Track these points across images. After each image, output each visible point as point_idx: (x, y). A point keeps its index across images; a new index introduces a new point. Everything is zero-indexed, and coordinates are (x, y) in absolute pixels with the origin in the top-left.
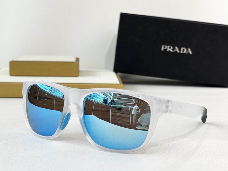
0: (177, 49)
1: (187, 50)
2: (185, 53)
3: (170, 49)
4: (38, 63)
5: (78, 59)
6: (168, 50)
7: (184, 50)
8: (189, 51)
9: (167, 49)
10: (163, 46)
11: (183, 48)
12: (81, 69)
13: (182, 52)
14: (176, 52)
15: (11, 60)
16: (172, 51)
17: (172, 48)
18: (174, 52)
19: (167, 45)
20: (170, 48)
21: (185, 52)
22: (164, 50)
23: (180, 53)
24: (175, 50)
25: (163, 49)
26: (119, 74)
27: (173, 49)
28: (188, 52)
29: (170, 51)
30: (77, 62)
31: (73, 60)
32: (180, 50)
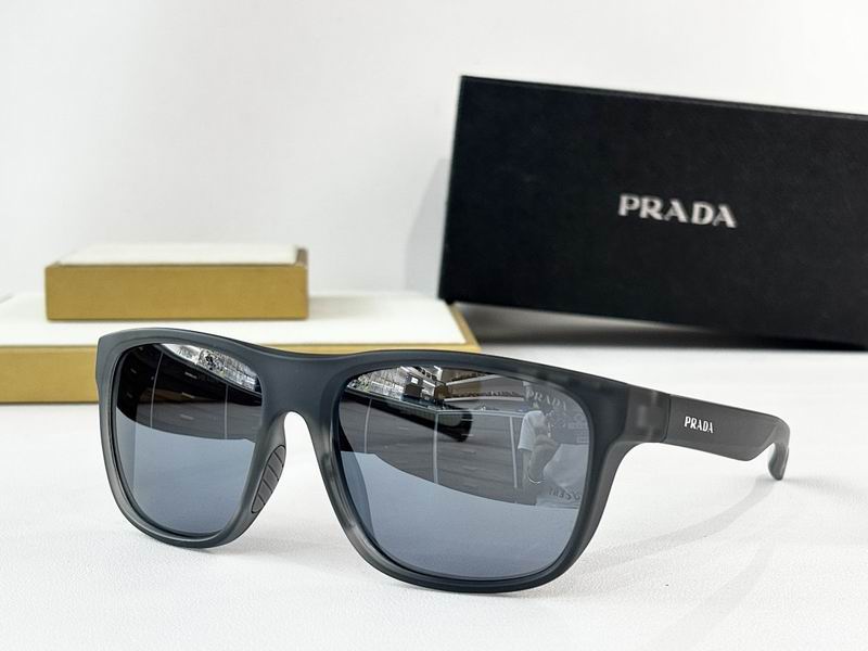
0: (677, 209)
1: (717, 212)
2: (710, 224)
3: (650, 208)
4: (152, 269)
5: (302, 255)
6: (643, 214)
7: (704, 214)
8: (722, 217)
9: (639, 210)
10: (624, 199)
11: (702, 206)
12: (314, 291)
13: (696, 219)
14: (675, 218)
15: (50, 261)
16: (658, 216)
17: (658, 204)
18: (667, 219)
19: (641, 195)
20: (652, 205)
21: (708, 219)
22: (630, 212)
23: (689, 225)
24: (671, 213)
25: (623, 211)
26: (459, 305)
27: (664, 211)
28: (719, 219)
29: (650, 217)
30: (300, 264)
31: (287, 256)
32: (689, 211)
